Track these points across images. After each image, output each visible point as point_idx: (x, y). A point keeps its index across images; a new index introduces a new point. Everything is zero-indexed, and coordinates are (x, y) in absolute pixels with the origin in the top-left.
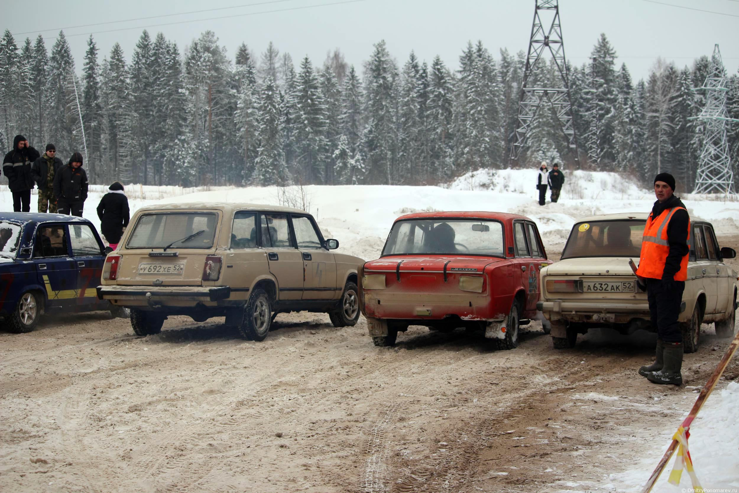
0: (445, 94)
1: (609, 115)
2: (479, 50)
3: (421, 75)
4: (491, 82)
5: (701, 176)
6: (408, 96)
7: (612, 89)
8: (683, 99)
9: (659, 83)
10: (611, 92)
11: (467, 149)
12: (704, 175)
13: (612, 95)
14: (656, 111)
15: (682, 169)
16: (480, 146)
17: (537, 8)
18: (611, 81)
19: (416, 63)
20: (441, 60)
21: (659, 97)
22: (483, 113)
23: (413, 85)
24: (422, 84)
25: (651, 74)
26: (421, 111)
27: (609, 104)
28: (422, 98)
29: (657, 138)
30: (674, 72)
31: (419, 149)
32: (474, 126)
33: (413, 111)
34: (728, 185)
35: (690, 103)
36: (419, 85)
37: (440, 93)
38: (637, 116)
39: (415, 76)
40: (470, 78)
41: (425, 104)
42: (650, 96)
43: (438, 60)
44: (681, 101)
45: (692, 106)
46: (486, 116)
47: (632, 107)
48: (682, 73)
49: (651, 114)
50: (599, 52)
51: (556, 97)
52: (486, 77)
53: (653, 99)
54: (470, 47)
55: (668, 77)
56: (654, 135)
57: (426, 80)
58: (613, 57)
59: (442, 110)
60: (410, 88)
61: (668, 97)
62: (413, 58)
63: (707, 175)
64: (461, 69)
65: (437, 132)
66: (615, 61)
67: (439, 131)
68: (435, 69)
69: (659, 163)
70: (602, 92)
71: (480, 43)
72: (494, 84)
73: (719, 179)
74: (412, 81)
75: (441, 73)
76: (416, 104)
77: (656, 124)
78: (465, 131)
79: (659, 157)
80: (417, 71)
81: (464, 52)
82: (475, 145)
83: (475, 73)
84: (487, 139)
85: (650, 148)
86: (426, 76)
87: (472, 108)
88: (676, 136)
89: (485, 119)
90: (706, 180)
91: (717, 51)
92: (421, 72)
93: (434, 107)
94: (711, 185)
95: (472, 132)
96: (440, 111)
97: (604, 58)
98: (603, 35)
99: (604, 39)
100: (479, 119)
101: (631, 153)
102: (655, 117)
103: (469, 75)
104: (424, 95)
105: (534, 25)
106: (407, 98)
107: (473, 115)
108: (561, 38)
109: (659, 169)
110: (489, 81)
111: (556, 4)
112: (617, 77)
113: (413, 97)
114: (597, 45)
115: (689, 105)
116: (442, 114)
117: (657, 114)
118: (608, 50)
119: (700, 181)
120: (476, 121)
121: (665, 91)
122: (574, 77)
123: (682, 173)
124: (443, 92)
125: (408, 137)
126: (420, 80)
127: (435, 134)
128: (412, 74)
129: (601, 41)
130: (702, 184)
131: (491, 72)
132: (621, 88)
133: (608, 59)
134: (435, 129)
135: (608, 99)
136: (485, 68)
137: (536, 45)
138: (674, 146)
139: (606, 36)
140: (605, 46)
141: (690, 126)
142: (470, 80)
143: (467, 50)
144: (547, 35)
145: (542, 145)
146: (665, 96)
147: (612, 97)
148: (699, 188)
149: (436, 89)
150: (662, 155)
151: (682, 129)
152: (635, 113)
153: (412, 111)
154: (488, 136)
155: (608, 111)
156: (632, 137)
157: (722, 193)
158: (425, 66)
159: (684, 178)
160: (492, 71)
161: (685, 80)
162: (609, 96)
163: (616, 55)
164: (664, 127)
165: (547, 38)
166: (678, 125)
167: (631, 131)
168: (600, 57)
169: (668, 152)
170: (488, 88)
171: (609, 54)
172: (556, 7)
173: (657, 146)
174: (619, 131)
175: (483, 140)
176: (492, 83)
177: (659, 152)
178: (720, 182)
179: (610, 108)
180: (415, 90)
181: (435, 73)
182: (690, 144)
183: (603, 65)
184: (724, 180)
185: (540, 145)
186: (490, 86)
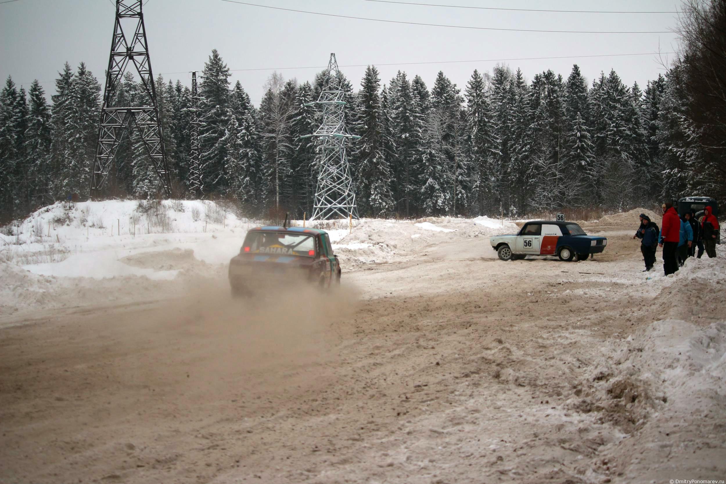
0: (44, 122)
1: (223, 139)
2: (82, 73)
3: (18, 103)
4: (89, 106)
5: (319, 201)
6: (4, 126)
7: (226, 109)
8: (303, 118)
9: (276, 101)
10: (224, 113)
11: (66, 181)
12: (322, 200)
13: (226, 116)
14: (273, 131)
15: (303, 194)
16: (80, 177)
17: (119, 16)
18: (225, 101)
19: (14, 90)
20: (39, 85)
21: (276, 115)
22: (82, 140)
23: (9, 113)
24: (19, 112)
25: (267, 91)
26: (20, 141)
27: (223, 126)
28: (20, 127)
29: (274, 161)
30: (293, 88)
31: (18, 183)
32: (73, 154)
33: (10, 143)
34: (350, 209)
35: (310, 121)
36: (16, 113)
37: (39, 120)
38: (253, 138)
39: (12, 103)
40: (67, 102)
41: (23, 134)
42: (265, 116)
43: (36, 85)
44: (300, 120)
45: (313, 124)
46: (85, 144)
47: (247, 128)
48: (301, 89)
49: (268, 135)
50: (210, 70)
51: (142, 116)
52: (85, 101)
53: (269, 118)
54: (68, 69)
55: (285, 94)
56: (271, 157)
57: (24, 108)
58: (226, 75)
59: (41, 140)
60: (6, 117)
61: (285, 116)
62: (10, 84)
63: (326, 199)
64: (58, 94)
65: (37, 164)
66: (229, 79)
67: (38, 162)
68: (32, 95)
69: (277, 188)
70: (215, 113)
71: (83, 65)
72: (93, 109)
73: (340, 203)
74: (8, 109)
75: (39, 99)
76: (13, 134)
77: (273, 146)
78: (63, 161)
79: (277, 181)
80: (15, 98)
81: (61, 75)
82: (74, 176)
83: (72, 97)
84: (87, 169)
85: (267, 172)
86: (24, 103)
87: (71, 135)
88: (296, 158)
89: (85, 146)
90: (326, 205)
91: (333, 61)
92: (18, 99)
93: (33, 137)
94: (330, 210)
95: (71, 163)
96: (40, 141)
97: (217, 75)
98: (215, 52)
99: (216, 56)
100: (78, 147)
101: (248, 178)
102: (271, 138)
103: (66, 100)
104: (22, 124)
105: (115, 36)
106: (3, 128)
107: (71, 142)
108: (147, 49)
109: (278, 194)
110: (87, 106)
111: (139, 11)
112: (231, 97)
113: (9, 126)
114: (209, 63)
115: (310, 124)
116: (42, 144)
117: (273, 135)
118: (221, 67)
119: (319, 206)
120: (75, 150)
121: (283, 109)
122: (184, 99)
123: (304, 198)
124: (42, 120)
125: (4, 170)
126: (17, 108)
127: (35, 166)
128: (8, 102)
129: (212, 58)
130: (321, 209)
131: (90, 96)
132: (236, 109)
133: (222, 77)
134: (34, 160)
135: (222, 121)
136: (84, 91)
137: (118, 59)
138: (294, 170)
139: (218, 52)
140: (217, 63)
141: (311, 146)
142: (67, 105)
143: (64, 73)
144: (129, 46)
145: (148, 173)
146: (282, 114)
147: (226, 118)
148: (318, 213)
149: (34, 117)
150: (280, 179)
151: (302, 149)
152: (251, 134)
153: (8, 142)
154: (88, 166)
155: (222, 134)
156: (248, 161)
157: (342, 218)
158: (23, 93)
159: (305, 203)
160: (92, 95)
161: (304, 96)
162: (223, 117)
163: (230, 72)
164: (282, 148)
165: (129, 49)
166: (297, 146)
167: (248, 154)
168: (212, 75)
169: (287, 176)
170: (87, 113)
171: (222, 73)
172: (140, 15)
173: (275, 169)
174: (232, 154)
175: (84, 170)
176: (91, 107)
177: (277, 176)
178: (341, 206)
179: (225, 130)
180: (12, 119)
181: (33, 99)
182: (311, 166)
183: (215, 84)
184: (345, 204)
185: (146, 173)
186: (90, 111)
